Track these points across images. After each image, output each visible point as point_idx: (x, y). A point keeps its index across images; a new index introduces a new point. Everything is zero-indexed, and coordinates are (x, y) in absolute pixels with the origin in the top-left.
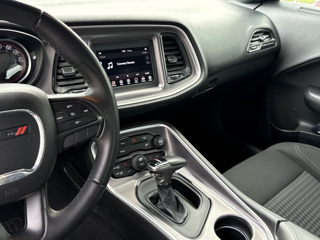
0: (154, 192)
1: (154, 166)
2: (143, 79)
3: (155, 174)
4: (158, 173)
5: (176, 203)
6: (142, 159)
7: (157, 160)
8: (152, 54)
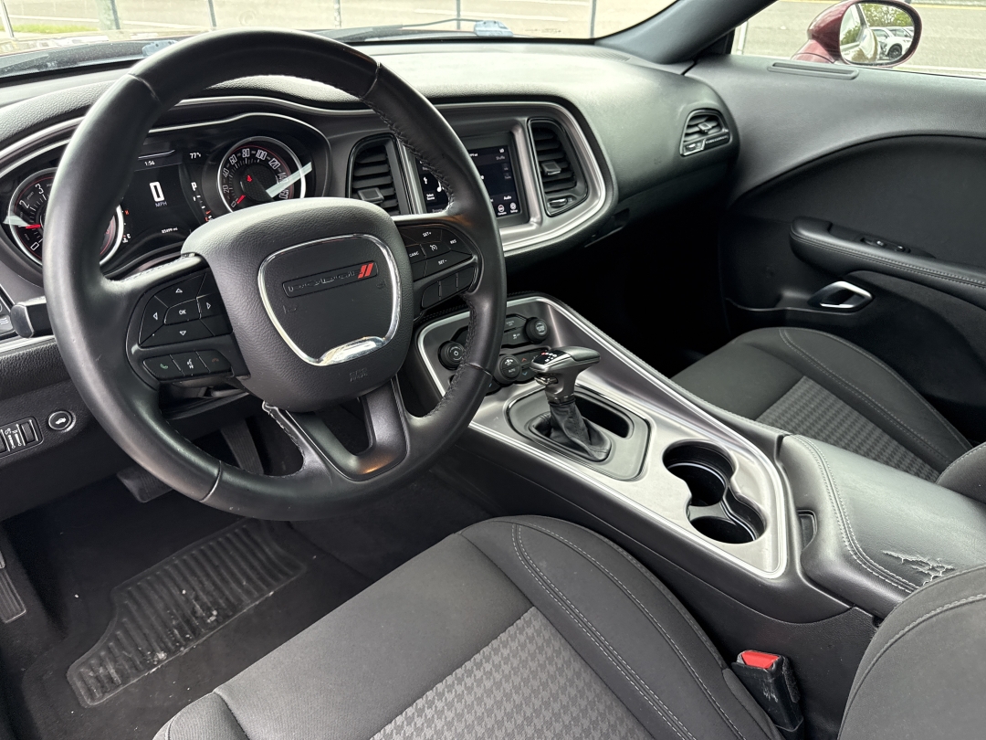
0: (543, 416)
1: (544, 363)
2: (502, 209)
3: (546, 379)
4: (551, 377)
5: (586, 430)
6: (511, 361)
7: (547, 354)
8: (514, 161)
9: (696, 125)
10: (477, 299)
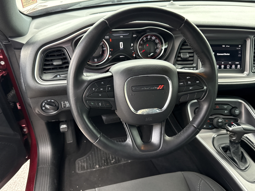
0: (226, 144)
1: (231, 127)
2: (233, 66)
3: (230, 133)
4: (232, 133)
5: (241, 156)
6: (221, 120)
7: (233, 123)
8: (244, 51)
10: (202, 103)
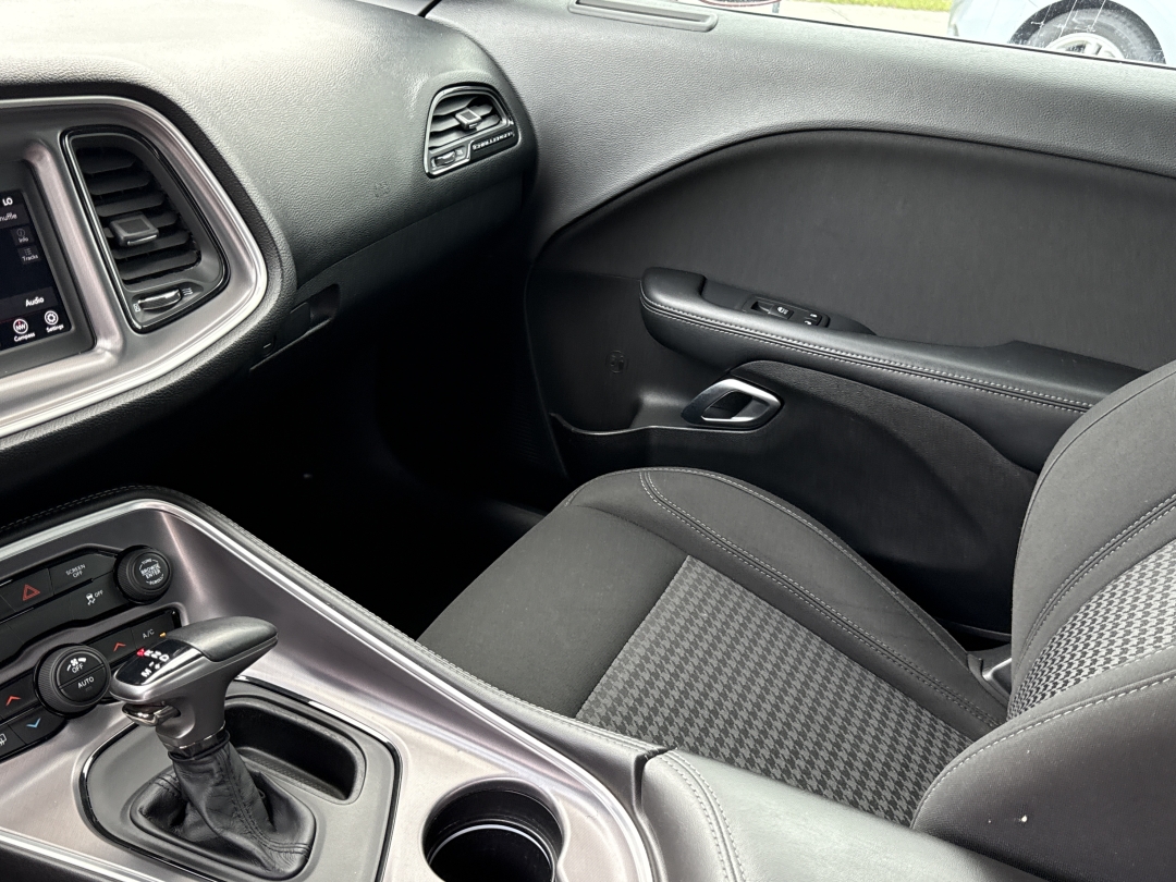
1: (140, 680)
3: (151, 714)
4: (162, 707)
7: (148, 653)
8: (42, 228)
9: (453, 115)
